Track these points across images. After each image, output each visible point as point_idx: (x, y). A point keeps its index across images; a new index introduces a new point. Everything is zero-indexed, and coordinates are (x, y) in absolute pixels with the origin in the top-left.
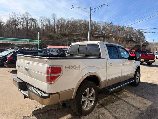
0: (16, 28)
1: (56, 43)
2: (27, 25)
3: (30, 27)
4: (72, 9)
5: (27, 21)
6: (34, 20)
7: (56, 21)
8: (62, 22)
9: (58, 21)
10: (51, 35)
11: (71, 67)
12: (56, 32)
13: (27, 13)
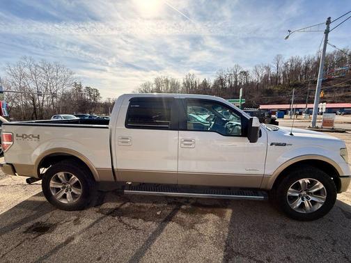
0: (222, 87)
1: (277, 100)
2: (236, 82)
3: (240, 83)
4: (287, 37)
5: (236, 76)
6: (245, 73)
7: (282, 65)
8: (294, 65)
9: (286, 66)
10: (270, 89)
11: (25, 136)
12: (280, 84)
13: (237, 66)
